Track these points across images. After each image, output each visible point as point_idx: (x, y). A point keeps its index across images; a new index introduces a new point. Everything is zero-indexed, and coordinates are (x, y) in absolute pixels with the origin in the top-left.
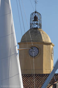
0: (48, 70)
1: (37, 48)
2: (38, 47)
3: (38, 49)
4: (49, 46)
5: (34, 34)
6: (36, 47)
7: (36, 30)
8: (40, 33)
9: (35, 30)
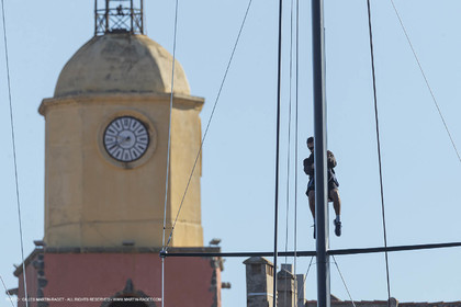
0: (192, 222)
1: (142, 123)
2: (144, 119)
3: (146, 127)
4: (191, 111)
5: (122, 59)
6: (138, 120)
7: (130, 40)
8: (148, 53)
9: (122, 42)
